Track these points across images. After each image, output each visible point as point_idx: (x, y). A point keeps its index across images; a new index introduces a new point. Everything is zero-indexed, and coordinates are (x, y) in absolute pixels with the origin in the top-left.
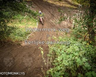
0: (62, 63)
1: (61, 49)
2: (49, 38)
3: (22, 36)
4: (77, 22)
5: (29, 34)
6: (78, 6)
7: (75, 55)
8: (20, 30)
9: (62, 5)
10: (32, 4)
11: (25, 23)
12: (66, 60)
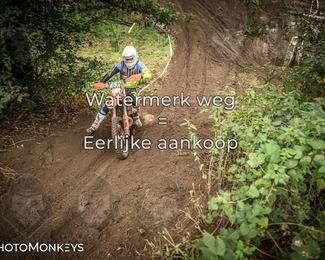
0: (264, 174)
7: (312, 149)
12: (278, 164)
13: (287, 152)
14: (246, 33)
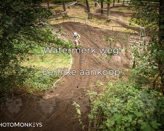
1: (113, 104)
2: (92, 85)
3: (45, 82)
4: (139, 57)
5: (58, 78)
6: (138, 29)
7: (136, 117)
9: (111, 29)
10: (60, 30)
11: (50, 60)
12: (121, 125)
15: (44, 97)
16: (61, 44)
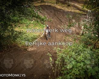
0: (72, 71)
4: (87, 28)
5: (36, 39)
6: (87, 12)
7: (86, 64)
8: (27, 35)
9: (70, 10)
12: (76, 68)
13: (79, 64)
14: (68, 25)
15: (28, 50)
16: (40, 18)
